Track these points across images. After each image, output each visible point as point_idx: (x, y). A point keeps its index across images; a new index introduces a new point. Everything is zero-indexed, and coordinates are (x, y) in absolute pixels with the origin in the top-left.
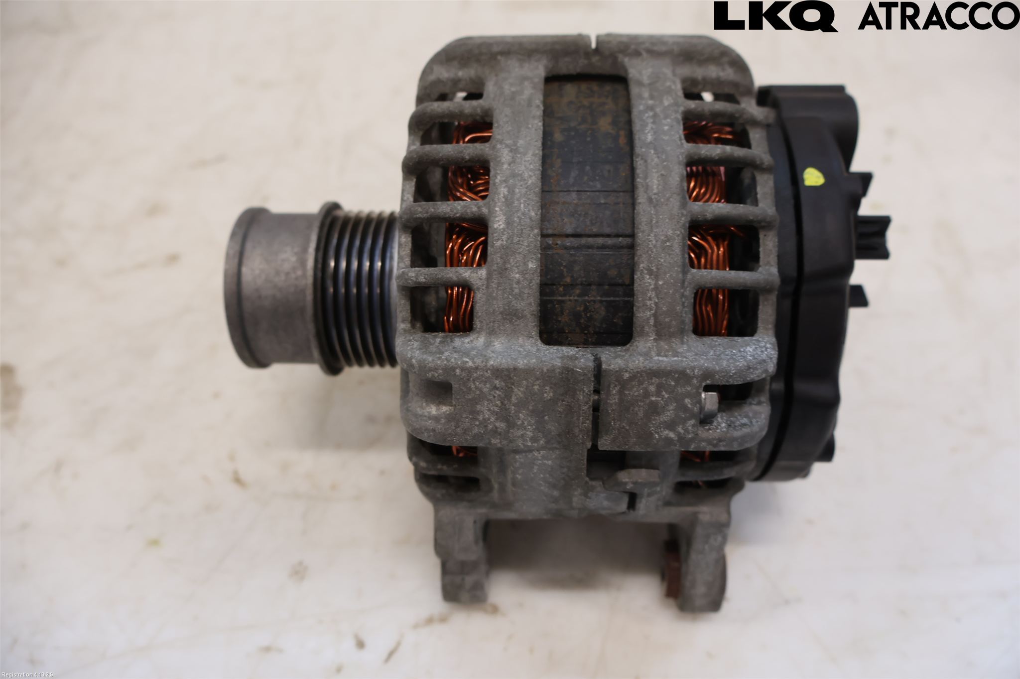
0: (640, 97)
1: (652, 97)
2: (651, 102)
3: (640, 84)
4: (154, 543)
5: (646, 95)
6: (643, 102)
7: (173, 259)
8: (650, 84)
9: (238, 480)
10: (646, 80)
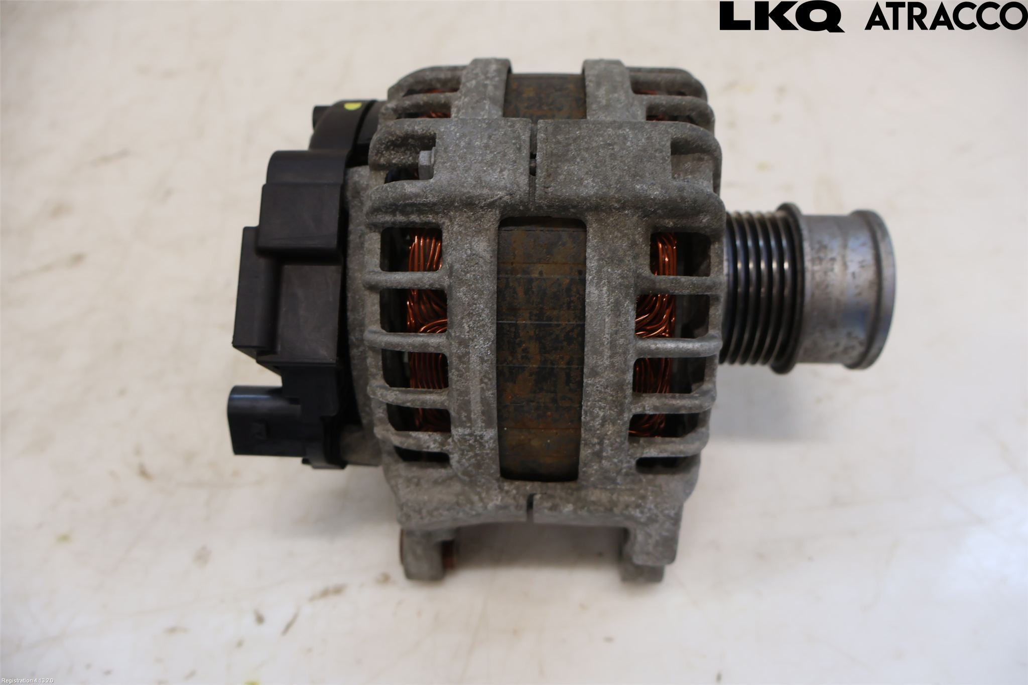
0: (496, 87)
1: (485, 86)
2: (488, 82)
3: (493, 100)
4: (65, 538)
5: (490, 88)
6: (494, 83)
7: (78, 259)
8: (484, 99)
9: (144, 473)
10: (487, 104)
